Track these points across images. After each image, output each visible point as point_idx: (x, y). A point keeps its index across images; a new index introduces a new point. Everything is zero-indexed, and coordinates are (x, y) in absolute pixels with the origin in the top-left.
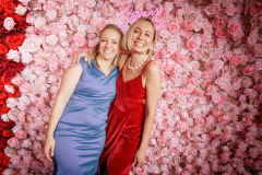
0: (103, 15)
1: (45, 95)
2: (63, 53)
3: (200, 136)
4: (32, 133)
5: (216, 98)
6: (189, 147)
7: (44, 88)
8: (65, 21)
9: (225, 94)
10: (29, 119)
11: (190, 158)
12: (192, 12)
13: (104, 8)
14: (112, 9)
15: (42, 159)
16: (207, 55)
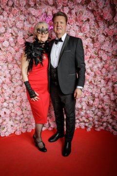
0: (30, 23)
1: (9, 76)
2: (13, 50)
3: (100, 81)
4: (7, 98)
5: (105, 57)
6: (95, 89)
7: (7, 72)
8: (10, 31)
9: (110, 54)
10: (4, 91)
11: (96, 95)
12: (80, 10)
13: (30, 19)
14: (34, 18)
15: (15, 112)
16: (94, 33)
